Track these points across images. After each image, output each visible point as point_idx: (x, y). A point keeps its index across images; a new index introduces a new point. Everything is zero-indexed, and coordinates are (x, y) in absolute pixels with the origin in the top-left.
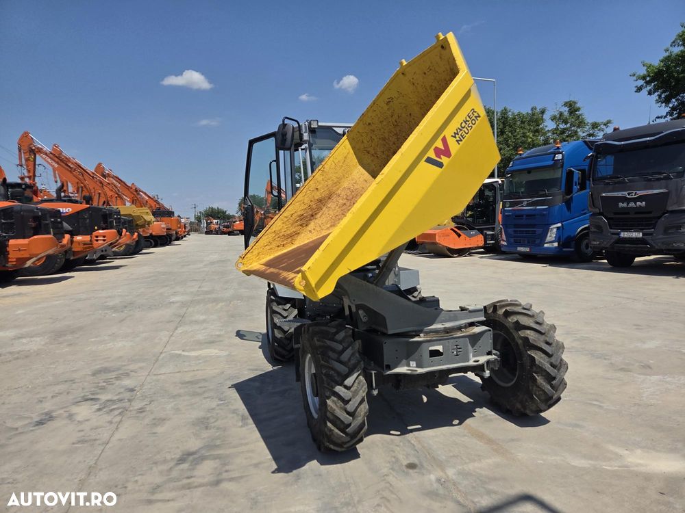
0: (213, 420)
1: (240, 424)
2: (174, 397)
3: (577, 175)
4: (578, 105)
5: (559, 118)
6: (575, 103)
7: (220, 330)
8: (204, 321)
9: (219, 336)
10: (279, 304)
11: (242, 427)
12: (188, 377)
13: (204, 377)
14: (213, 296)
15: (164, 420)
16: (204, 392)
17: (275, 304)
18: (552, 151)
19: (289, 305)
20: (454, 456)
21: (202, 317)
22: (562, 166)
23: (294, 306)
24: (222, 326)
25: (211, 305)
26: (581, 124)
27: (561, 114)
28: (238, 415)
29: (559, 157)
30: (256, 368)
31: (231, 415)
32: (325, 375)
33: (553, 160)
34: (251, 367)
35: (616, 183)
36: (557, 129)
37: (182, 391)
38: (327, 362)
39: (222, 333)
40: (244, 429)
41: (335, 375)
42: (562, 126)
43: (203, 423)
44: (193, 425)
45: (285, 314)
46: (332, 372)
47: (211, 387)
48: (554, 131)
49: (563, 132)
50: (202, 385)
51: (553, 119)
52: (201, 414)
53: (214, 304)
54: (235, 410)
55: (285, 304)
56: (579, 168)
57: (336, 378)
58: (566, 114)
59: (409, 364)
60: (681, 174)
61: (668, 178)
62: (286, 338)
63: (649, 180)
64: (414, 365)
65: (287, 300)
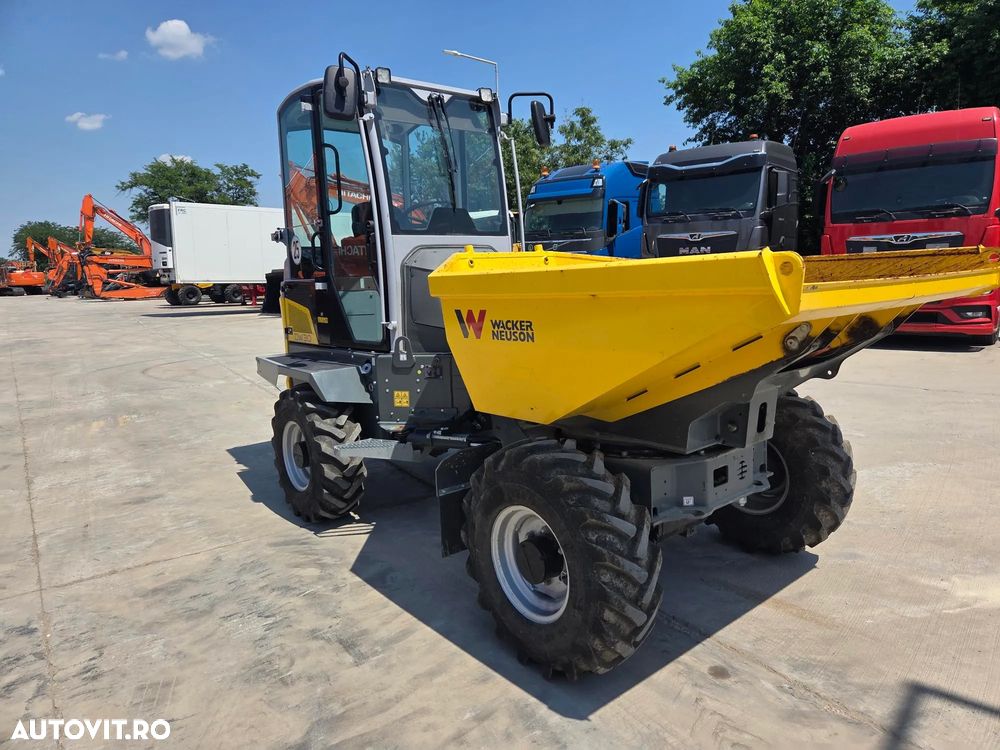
0: (284, 663)
1: (349, 659)
2: (148, 628)
3: (621, 209)
4: (592, 115)
5: (568, 131)
6: (589, 111)
7: (141, 475)
8: (85, 461)
9: (145, 486)
10: (324, 416)
11: (357, 664)
12: (146, 579)
13: (186, 574)
14: (63, 409)
15: (167, 685)
16: (212, 606)
17: (317, 416)
18: (587, 173)
19: (344, 418)
20: (757, 640)
21: (75, 454)
22: (603, 196)
23: (353, 419)
24: (138, 467)
25: (73, 427)
26: (599, 141)
27: (572, 125)
28: (329, 641)
29: (599, 182)
30: (282, 539)
31: (314, 644)
33: (592, 186)
34: (274, 540)
35: (676, 221)
36: (567, 145)
37: (157, 612)
39: (148, 479)
40: (366, 667)
41: (616, 541)
42: (574, 142)
43: (262, 672)
44: (247, 681)
45: (340, 434)
47: (220, 593)
48: (564, 148)
49: (576, 149)
50: (192, 590)
51: (563, 131)
52: (248, 655)
53: (80, 425)
54: (313, 631)
55: (337, 417)
56: (626, 199)
58: (578, 125)
59: (682, 501)
60: (752, 212)
61: (737, 217)
62: (344, 477)
63: (715, 219)
64: (691, 503)
65: (340, 408)
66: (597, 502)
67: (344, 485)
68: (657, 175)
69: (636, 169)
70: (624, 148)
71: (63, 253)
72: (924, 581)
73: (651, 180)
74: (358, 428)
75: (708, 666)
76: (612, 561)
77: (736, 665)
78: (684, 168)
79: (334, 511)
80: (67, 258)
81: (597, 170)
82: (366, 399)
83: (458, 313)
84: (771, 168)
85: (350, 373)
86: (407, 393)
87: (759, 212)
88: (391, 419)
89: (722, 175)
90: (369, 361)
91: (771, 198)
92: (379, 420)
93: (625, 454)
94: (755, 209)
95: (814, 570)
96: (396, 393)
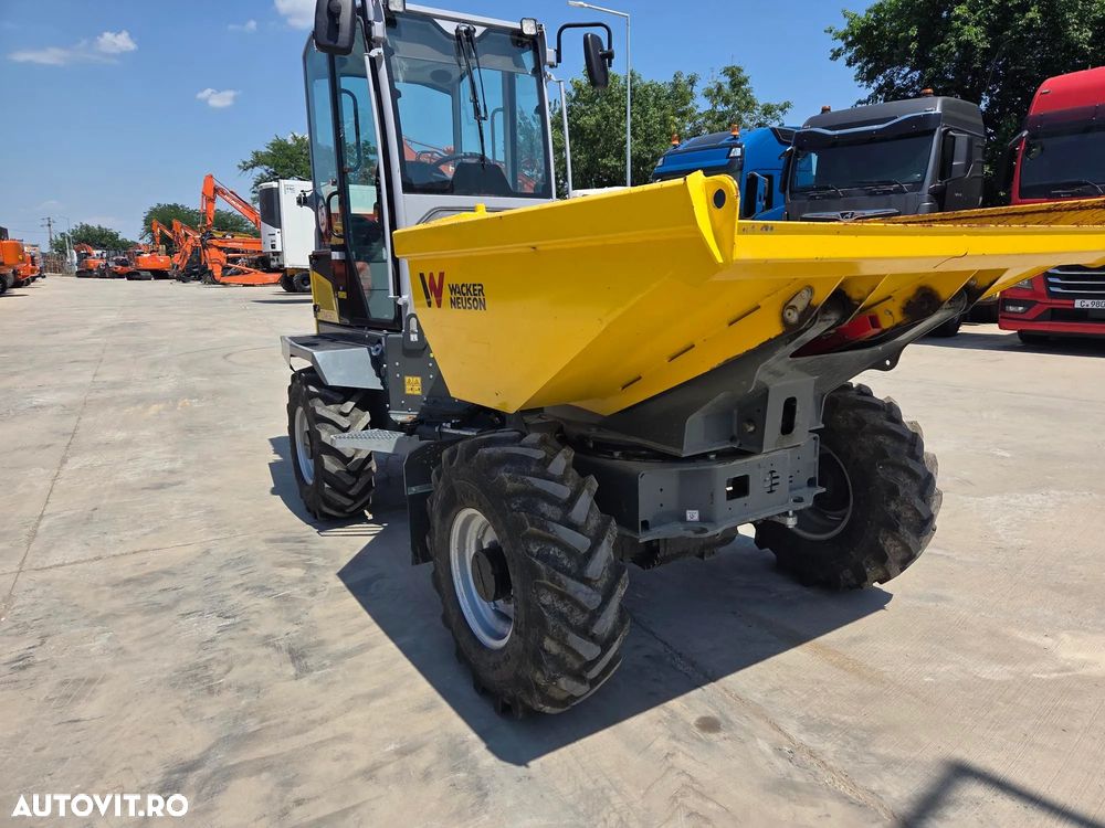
0: (220, 670)
1: (291, 670)
2: (102, 620)
3: (763, 183)
4: (744, 74)
5: (715, 94)
6: (739, 70)
7: (172, 460)
8: (127, 443)
9: (172, 472)
10: (328, 401)
11: (297, 677)
12: (125, 569)
13: (166, 566)
14: (132, 391)
15: (91, 682)
16: (177, 601)
17: (320, 402)
18: (725, 141)
19: (350, 405)
20: (774, 690)
21: (121, 435)
22: (741, 169)
23: (361, 406)
24: (174, 452)
25: (133, 409)
26: (750, 105)
27: (720, 88)
28: (278, 649)
29: (737, 152)
30: (280, 535)
31: (262, 651)
32: (537, 557)
33: (728, 157)
34: (270, 535)
35: (824, 197)
36: (713, 112)
37: (118, 603)
38: (541, 527)
39: (178, 465)
40: (305, 682)
41: (562, 555)
42: (721, 108)
43: (197, 678)
44: (173, 685)
45: (344, 423)
46: (554, 550)
47: (192, 588)
48: (710, 115)
49: (722, 117)
50: (166, 583)
51: (708, 94)
52: (188, 657)
53: (140, 407)
54: (267, 637)
55: (343, 402)
56: (767, 172)
57: (565, 562)
58: (726, 87)
59: (685, 516)
60: (918, 185)
61: (900, 191)
62: (348, 472)
63: (872, 194)
64: (696, 517)
65: (345, 393)
66: (545, 507)
67: (349, 480)
68: (804, 141)
69: (782, 135)
70: (780, 113)
71: (186, 235)
72: (1020, 635)
73: (799, 148)
74: (366, 418)
75: (698, 716)
76: (552, 579)
77: (733, 717)
78: (837, 132)
79: (341, 509)
80: (190, 241)
81: (735, 137)
82: (376, 384)
83: (422, 276)
84: (947, 131)
85: (361, 354)
86: (419, 379)
87: (928, 185)
88: (402, 408)
89: (885, 140)
90: (380, 342)
91: (944, 168)
92: (389, 409)
93: (617, 454)
94: (923, 182)
95: (883, 611)
96: (407, 378)
